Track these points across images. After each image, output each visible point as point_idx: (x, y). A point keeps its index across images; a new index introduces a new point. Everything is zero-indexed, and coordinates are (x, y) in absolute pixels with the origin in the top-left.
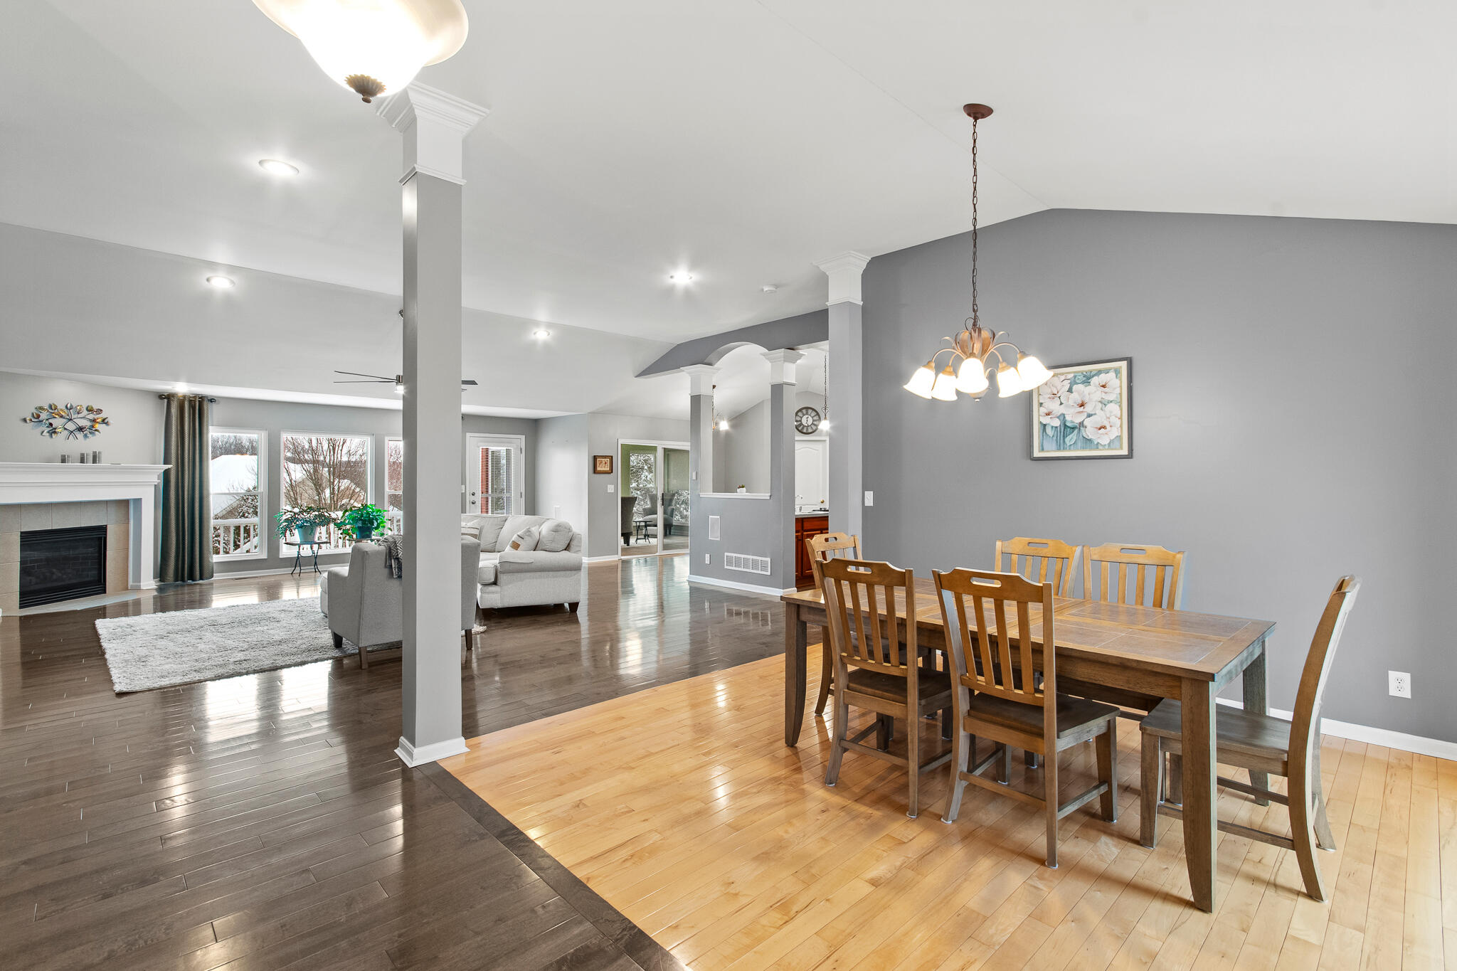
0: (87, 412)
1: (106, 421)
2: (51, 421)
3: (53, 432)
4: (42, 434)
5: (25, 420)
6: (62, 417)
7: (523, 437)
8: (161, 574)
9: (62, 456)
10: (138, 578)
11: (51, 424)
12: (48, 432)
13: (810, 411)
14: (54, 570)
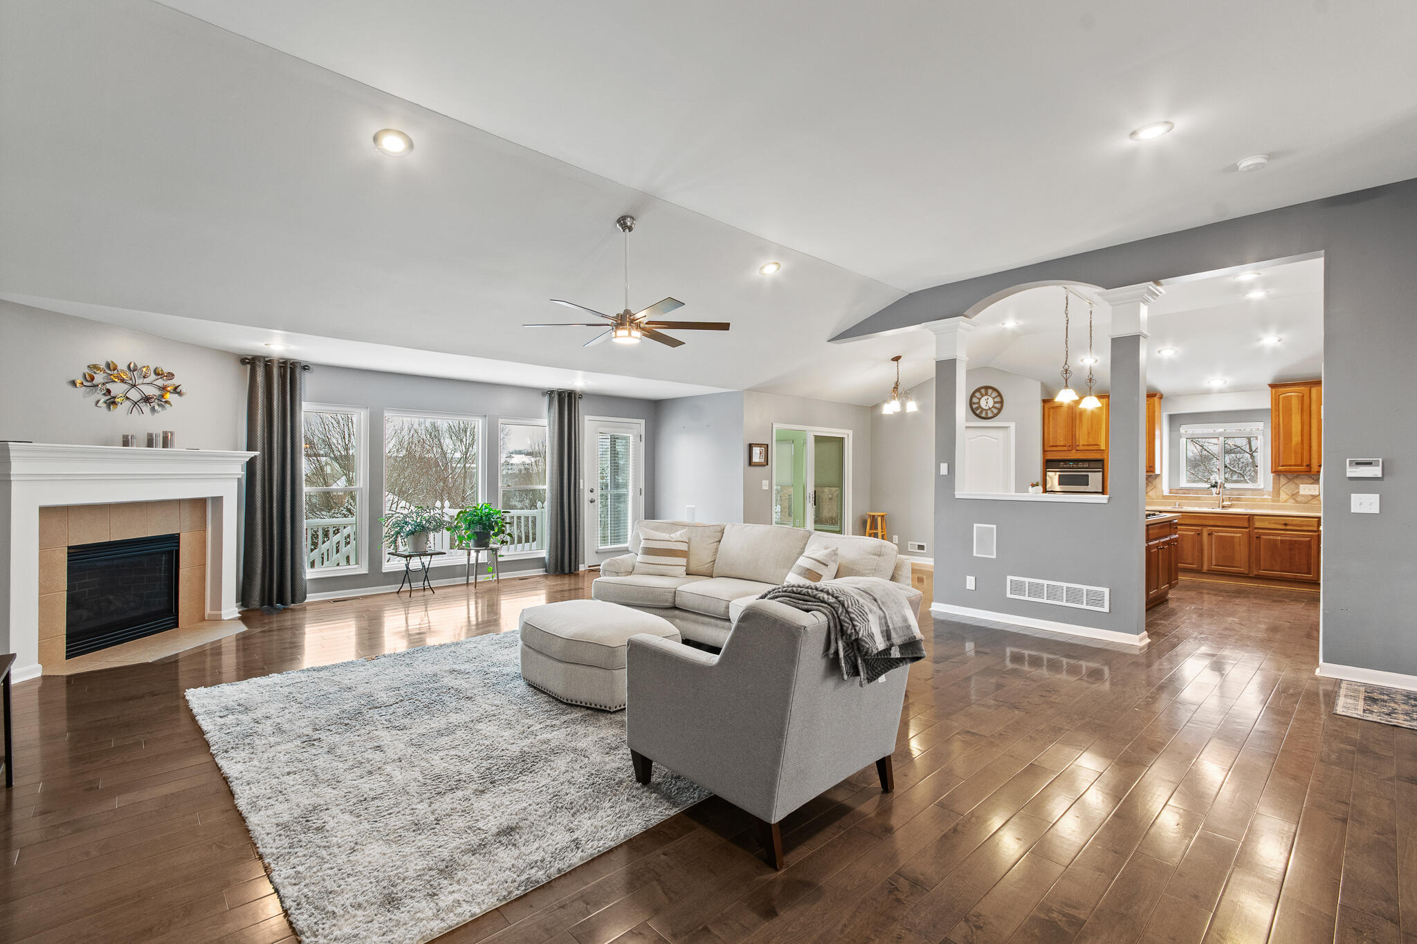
0: (155, 377)
1: (178, 390)
2: (109, 386)
3: (112, 403)
4: (96, 404)
5: (73, 383)
6: (123, 381)
7: (643, 422)
8: (244, 597)
9: (123, 436)
10: (217, 604)
11: (109, 391)
12: (105, 402)
13: (990, 391)
14: (111, 597)
